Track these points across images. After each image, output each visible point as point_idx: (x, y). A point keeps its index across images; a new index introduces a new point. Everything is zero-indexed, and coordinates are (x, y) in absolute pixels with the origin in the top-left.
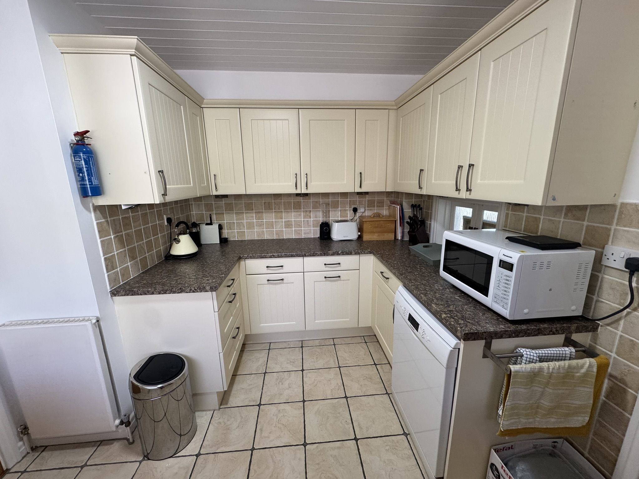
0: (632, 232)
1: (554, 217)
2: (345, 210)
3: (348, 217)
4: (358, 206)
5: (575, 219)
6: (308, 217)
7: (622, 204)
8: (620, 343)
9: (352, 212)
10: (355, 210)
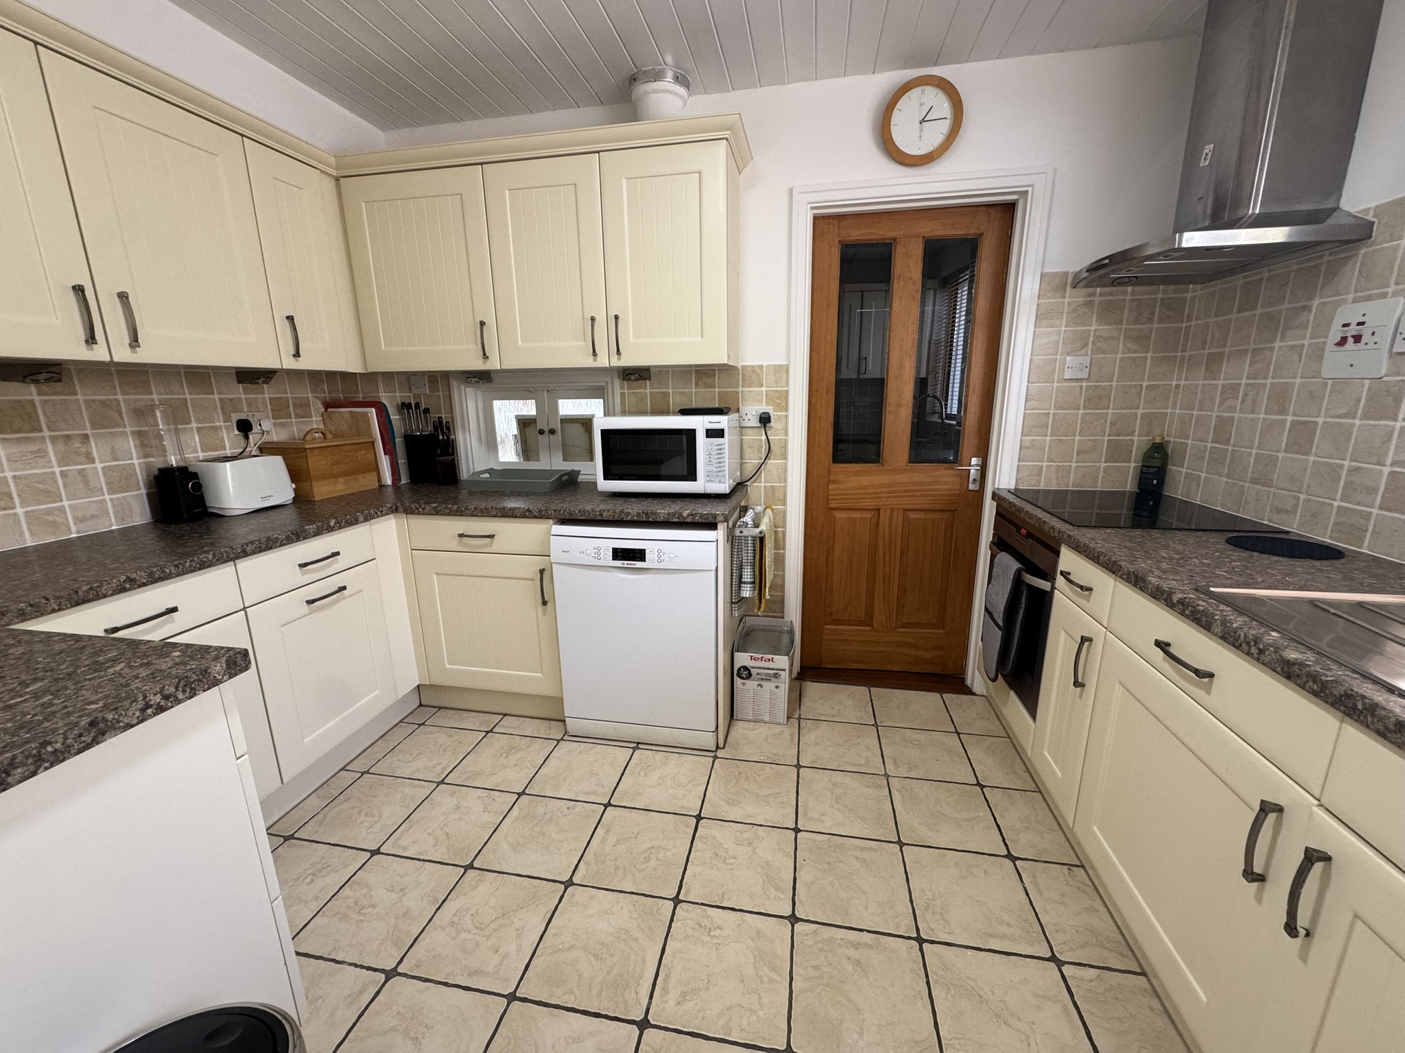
0: (754, 391)
1: (685, 388)
2: (211, 427)
3: (225, 449)
4: (250, 414)
5: (706, 388)
6: (83, 459)
7: (742, 366)
8: (766, 493)
9: (237, 432)
10: (245, 427)
